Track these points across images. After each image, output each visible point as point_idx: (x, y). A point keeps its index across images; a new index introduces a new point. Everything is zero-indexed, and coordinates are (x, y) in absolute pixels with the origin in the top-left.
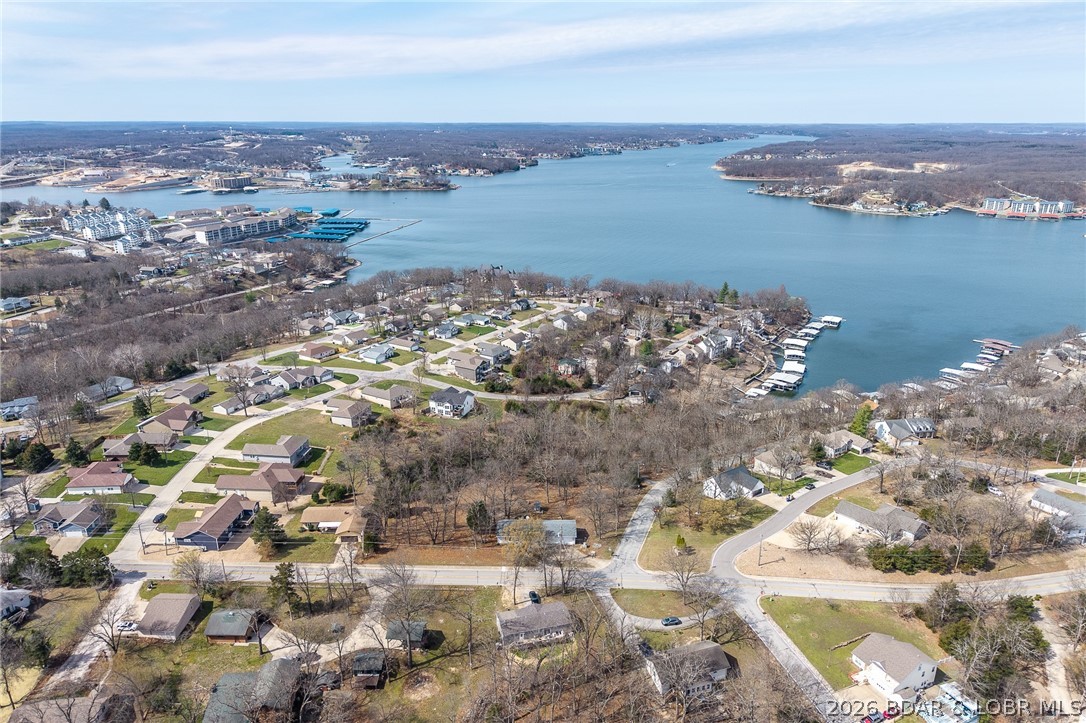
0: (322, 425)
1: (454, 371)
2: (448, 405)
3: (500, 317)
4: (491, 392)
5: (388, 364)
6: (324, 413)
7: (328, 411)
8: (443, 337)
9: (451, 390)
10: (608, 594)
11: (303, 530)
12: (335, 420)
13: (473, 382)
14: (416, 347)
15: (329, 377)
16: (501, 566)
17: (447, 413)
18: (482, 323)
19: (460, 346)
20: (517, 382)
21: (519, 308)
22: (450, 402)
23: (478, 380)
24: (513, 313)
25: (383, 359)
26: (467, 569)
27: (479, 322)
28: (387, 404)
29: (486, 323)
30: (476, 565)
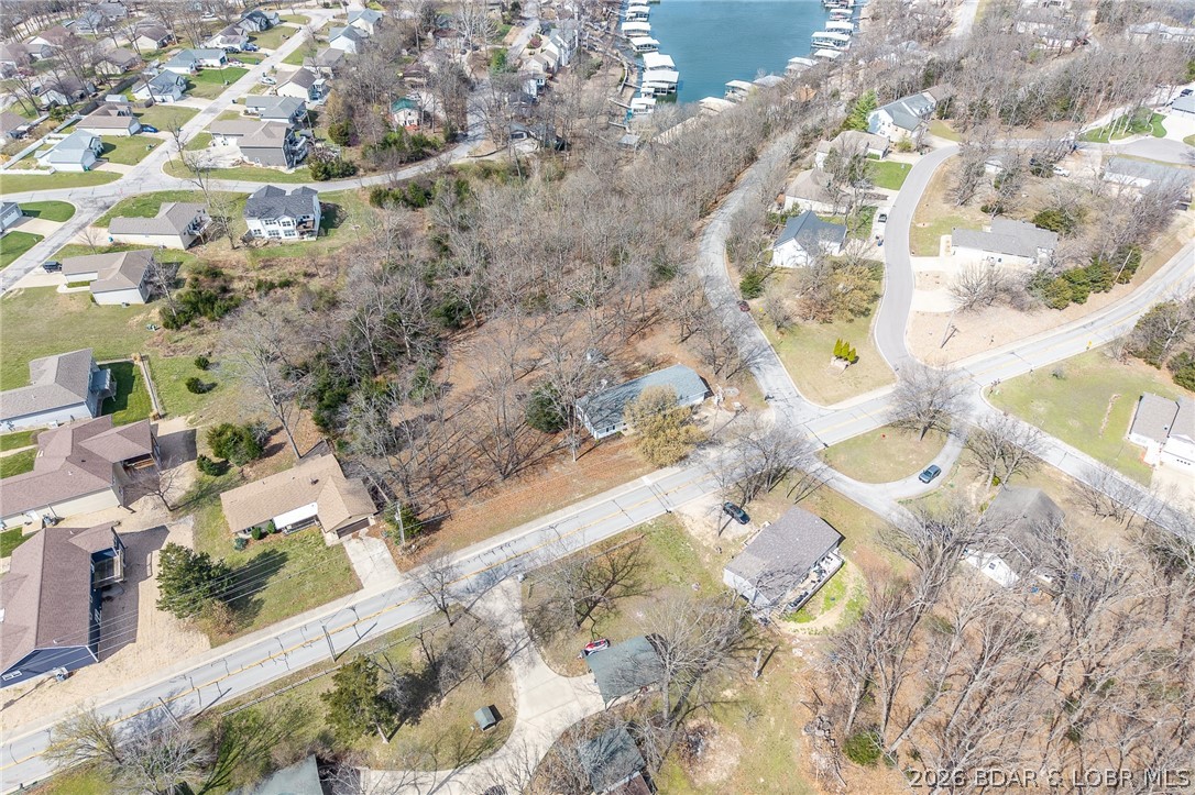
0: (82, 314)
1: (239, 156)
2: (287, 219)
3: (237, 47)
4: (326, 179)
5: (106, 167)
6: (63, 289)
7: (71, 285)
8: (169, 98)
9: (271, 191)
10: (819, 465)
11: (244, 543)
12: (102, 299)
13: (284, 169)
14: (136, 127)
15: (14, 216)
16: (637, 476)
17: (287, 233)
18: (216, 63)
19: (210, 111)
20: (351, 155)
21: (256, 28)
22: (287, 213)
23: (291, 164)
24: (252, 39)
25: (91, 159)
26: (594, 502)
27: (210, 62)
28: (175, 242)
29: (222, 61)
30: (601, 490)
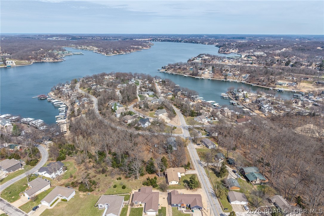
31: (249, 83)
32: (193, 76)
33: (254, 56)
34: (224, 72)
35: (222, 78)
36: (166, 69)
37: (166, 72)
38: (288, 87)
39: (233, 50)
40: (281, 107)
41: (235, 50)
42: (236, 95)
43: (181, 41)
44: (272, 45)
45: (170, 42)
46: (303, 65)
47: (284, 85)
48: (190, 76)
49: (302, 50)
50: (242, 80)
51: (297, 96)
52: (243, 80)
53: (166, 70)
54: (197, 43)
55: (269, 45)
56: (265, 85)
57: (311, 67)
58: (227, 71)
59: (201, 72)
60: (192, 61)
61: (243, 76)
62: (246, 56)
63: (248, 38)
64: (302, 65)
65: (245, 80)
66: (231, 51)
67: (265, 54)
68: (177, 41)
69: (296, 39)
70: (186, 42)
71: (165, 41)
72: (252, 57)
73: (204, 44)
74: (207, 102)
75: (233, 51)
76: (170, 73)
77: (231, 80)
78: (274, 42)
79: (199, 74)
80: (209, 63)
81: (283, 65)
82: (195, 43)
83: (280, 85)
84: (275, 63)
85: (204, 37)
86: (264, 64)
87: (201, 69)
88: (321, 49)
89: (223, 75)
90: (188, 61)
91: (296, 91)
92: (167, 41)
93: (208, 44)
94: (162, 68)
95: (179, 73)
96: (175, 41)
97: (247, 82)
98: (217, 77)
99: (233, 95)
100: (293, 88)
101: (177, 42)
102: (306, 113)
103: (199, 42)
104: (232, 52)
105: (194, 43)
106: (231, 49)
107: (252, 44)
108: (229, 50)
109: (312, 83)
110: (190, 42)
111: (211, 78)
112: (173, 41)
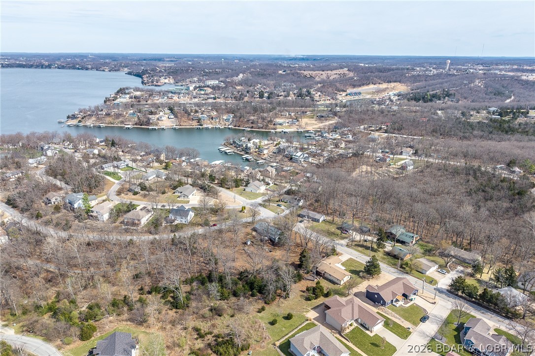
31: (238, 127)
32: (143, 127)
33: (208, 86)
34: (192, 114)
35: (195, 124)
36: (79, 119)
37: (81, 124)
38: (290, 126)
39: (166, 79)
40: (316, 152)
41: (168, 78)
42: (243, 146)
43: (49, 67)
44: (220, 70)
45: (24, 67)
46: (280, 96)
47: (284, 124)
48: (135, 126)
49: (262, 75)
50: (225, 125)
51: (310, 136)
52: (227, 125)
53: (80, 121)
54: (87, 69)
55: (217, 70)
56: (262, 128)
57: (290, 98)
58: (196, 112)
59: (153, 118)
60: (113, 100)
61: (225, 118)
62: (195, 88)
63: (168, 59)
64: (278, 96)
65: (231, 124)
66: (163, 80)
67: (222, 83)
68: (42, 66)
69: (235, 61)
70: (63, 67)
71: (11, 67)
72: (205, 88)
73: (101, 70)
74: (213, 163)
75: (167, 81)
76: (92, 125)
77: (210, 126)
78: (214, 65)
79: (151, 121)
80: (147, 102)
81: (257, 98)
82: (82, 69)
83: (280, 124)
84: (246, 96)
85: (89, 58)
86: (231, 98)
87: (152, 113)
88: (284, 73)
89: (193, 120)
90: (105, 102)
91: (302, 130)
92: (17, 67)
93: (110, 71)
94: (68, 117)
95: (112, 124)
96: (37, 67)
97: (235, 126)
98: (185, 124)
99: (237, 147)
100: (297, 127)
101: (42, 68)
102: (349, 154)
103: (90, 67)
104: (165, 83)
105: (79, 69)
106: (162, 78)
107: (191, 69)
108: (159, 80)
109: (313, 118)
110: (69, 68)
111: (176, 125)
112: (31, 66)
